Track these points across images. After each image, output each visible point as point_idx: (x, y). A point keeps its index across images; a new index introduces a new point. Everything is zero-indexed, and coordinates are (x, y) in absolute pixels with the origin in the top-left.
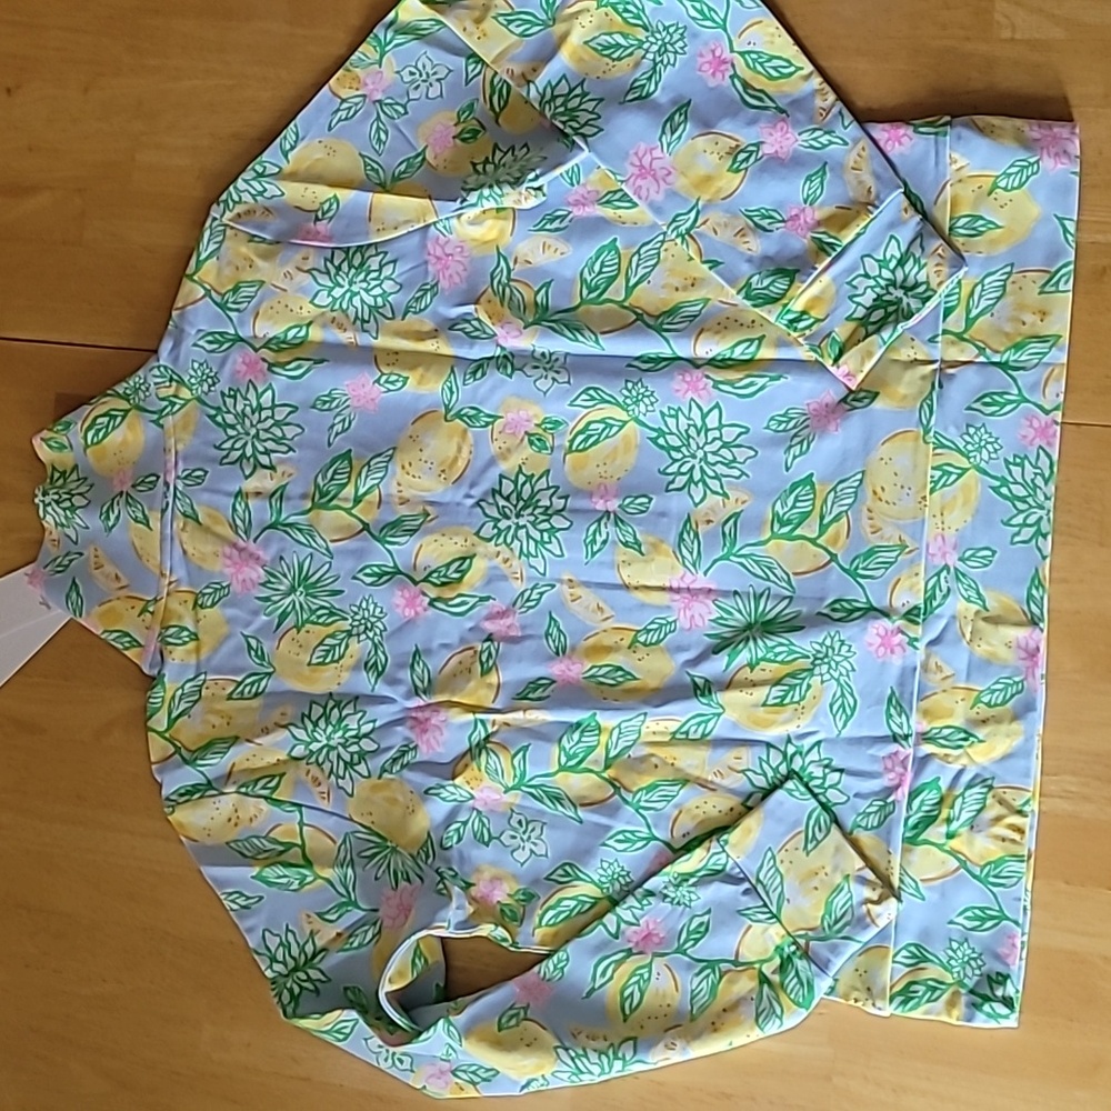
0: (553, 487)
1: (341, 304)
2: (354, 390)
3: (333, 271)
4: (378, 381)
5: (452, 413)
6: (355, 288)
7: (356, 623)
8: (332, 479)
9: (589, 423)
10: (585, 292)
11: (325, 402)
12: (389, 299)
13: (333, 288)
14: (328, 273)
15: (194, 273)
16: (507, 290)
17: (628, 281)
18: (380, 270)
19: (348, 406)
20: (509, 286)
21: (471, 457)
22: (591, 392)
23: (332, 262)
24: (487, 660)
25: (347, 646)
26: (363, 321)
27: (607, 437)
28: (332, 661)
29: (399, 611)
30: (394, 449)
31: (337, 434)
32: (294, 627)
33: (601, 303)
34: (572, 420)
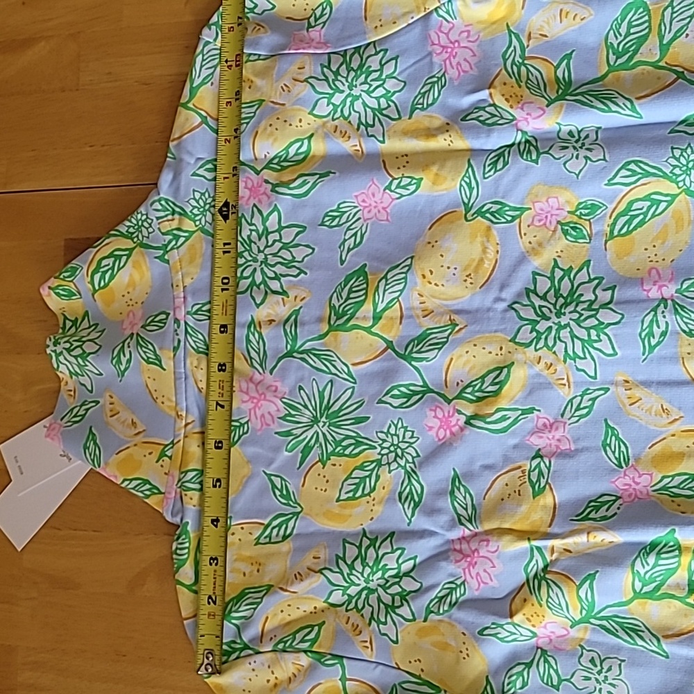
0: (595, 279)
1: (342, 111)
2: (364, 201)
3: (331, 77)
4: (388, 187)
5: (472, 211)
6: (355, 92)
7: (385, 451)
8: (348, 298)
9: (631, 203)
10: (612, 58)
11: (334, 218)
12: (393, 98)
13: (333, 95)
14: (327, 80)
15: (188, 102)
16: (523, 68)
17: (661, 38)
18: (381, 70)
19: (359, 219)
20: (525, 65)
21: (498, 256)
22: (632, 166)
23: (329, 67)
24: (539, 480)
25: (378, 477)
26: (367, 125)
27: (653, 216)
28: (363, 495)
29: (433, 433)
30: (412, 258)
31: (349, 250)
32: (320, 461)
33: (633, 67)
34: (611, 202)
